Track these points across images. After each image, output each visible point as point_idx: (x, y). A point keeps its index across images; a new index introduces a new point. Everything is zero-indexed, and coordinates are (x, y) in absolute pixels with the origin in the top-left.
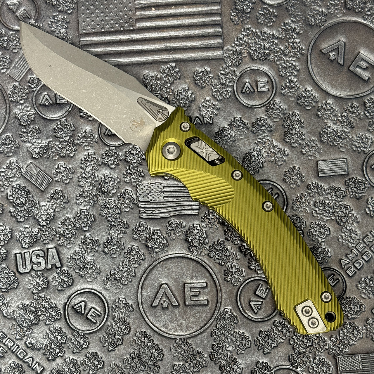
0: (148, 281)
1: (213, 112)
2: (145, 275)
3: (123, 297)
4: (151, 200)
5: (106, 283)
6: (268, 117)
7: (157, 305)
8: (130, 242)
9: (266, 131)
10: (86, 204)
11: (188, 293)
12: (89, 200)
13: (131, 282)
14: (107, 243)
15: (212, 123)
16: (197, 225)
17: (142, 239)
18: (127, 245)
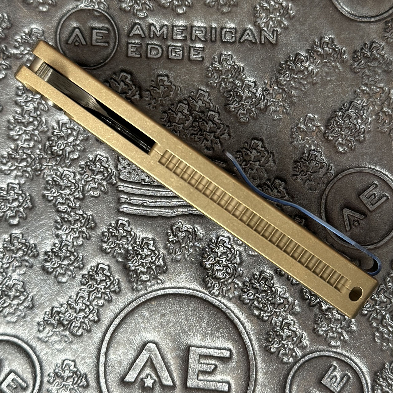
0: (121, 333)
1: (280, 22)
2: (116, 322)
3: (72, 358)
4: (144, 180)
5: (41, 329)
6: (387, 43)
7: (133, 380)
8: (95, 256)
9: (380, 71)
10: (20, 174)
11: (194, 365)
12: (26, 166)
13: (89, 331)
14: (53, 252)
15: (276, 44)
16: (224, 239)
17: (118, 253)
18: (89, 261)
